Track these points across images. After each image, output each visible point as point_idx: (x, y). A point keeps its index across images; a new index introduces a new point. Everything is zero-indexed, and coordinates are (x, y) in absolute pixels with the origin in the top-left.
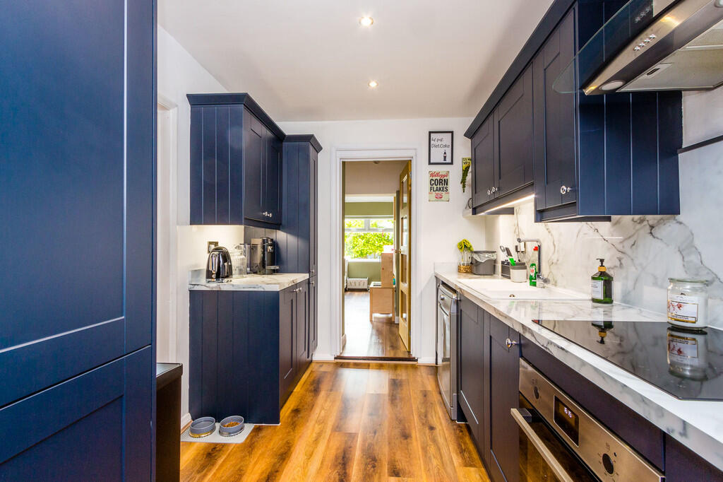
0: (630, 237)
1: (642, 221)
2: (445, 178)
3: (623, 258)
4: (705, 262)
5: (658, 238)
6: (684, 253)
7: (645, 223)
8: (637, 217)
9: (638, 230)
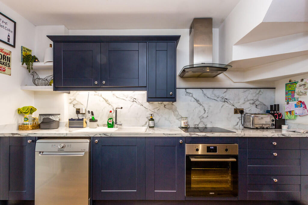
0: (157, 108)
1: (162, 104)
2: (8, 56)
3: (154, 114)
4: (179, 113)
5: (167, 108)
6: (174, 112)
7: (163, 104)
8: (160, 102)
9: (160, 106)
